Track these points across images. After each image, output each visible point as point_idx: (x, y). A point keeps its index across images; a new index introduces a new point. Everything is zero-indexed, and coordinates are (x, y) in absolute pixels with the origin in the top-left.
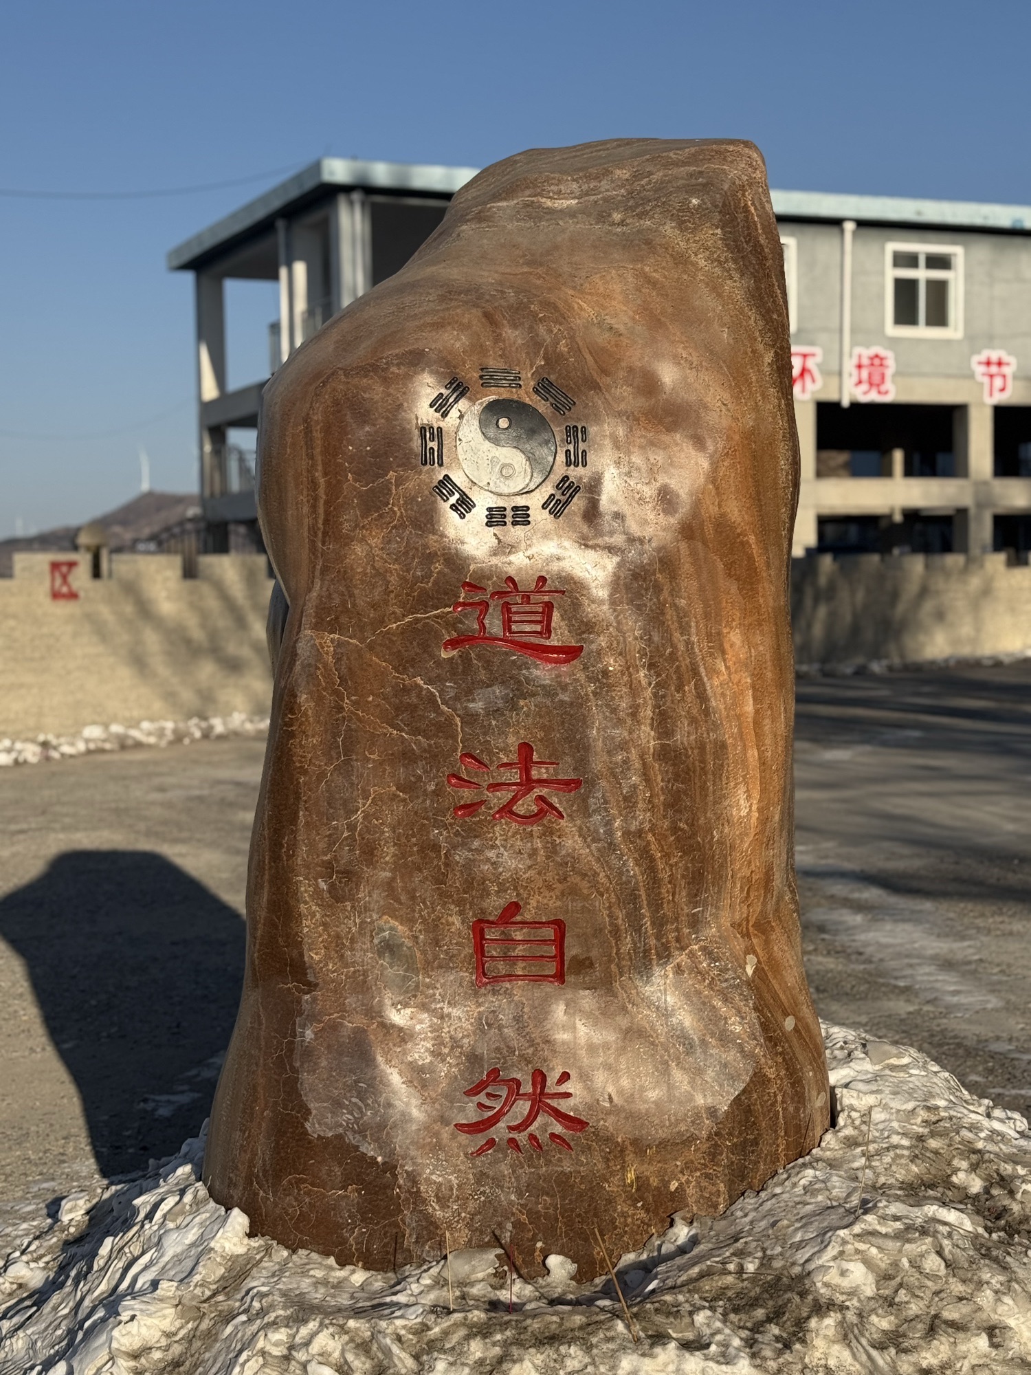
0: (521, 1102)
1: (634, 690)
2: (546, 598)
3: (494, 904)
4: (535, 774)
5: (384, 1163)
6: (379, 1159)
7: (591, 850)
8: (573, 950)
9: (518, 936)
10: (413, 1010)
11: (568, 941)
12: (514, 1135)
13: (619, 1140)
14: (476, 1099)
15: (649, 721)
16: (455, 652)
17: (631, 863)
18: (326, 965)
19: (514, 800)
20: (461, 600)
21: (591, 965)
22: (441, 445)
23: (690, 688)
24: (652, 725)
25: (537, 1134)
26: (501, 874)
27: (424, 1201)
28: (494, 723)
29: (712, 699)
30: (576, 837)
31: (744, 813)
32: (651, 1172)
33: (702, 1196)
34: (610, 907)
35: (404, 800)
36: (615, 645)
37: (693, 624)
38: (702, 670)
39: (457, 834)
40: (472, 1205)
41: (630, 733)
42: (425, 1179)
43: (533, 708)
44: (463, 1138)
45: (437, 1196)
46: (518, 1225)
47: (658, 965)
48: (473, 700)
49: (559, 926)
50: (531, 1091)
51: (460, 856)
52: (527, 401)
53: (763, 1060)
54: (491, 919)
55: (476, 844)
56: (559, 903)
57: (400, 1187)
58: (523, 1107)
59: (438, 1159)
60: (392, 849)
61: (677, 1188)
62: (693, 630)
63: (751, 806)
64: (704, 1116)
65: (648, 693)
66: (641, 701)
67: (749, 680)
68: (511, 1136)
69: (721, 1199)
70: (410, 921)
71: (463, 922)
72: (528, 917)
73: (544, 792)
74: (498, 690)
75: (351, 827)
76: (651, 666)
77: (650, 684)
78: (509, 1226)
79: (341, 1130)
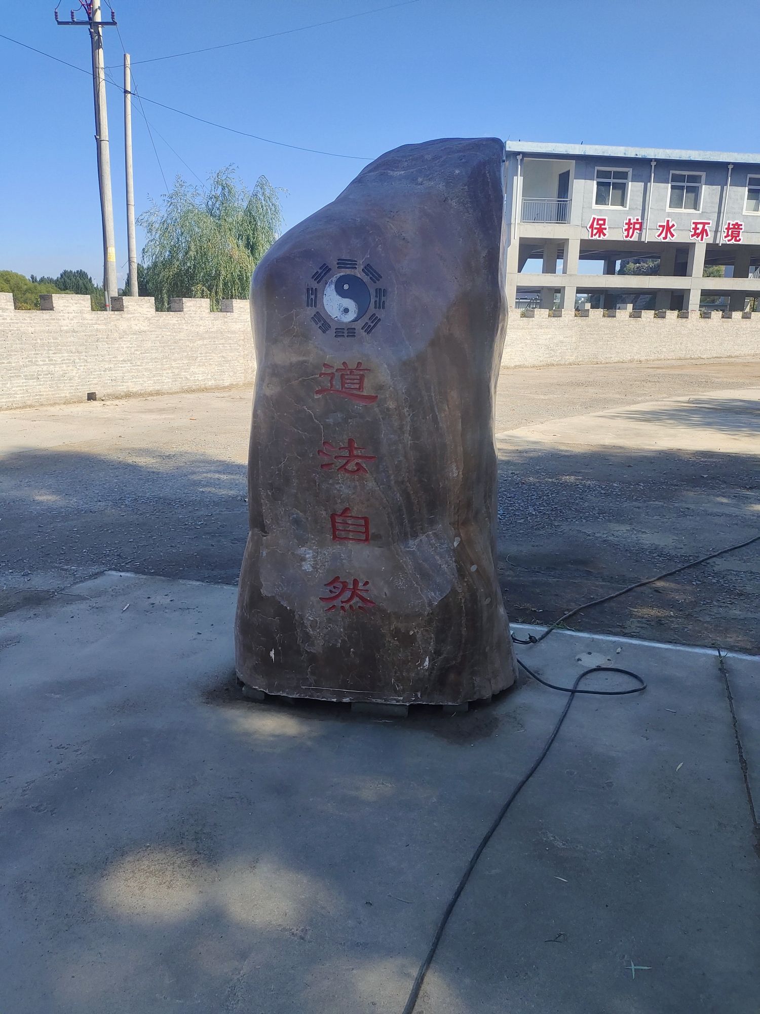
0: (348, 592)
1: (401, 417)
2: (361, 373)
3: (339, 508)
4: (355, 452)
5: (290, 610)
6: (288, 608)
7: (380, 489)
8: (372, 530)
9: (350, 522)
10: (306, 548)
11: (370, 526)
12: (344, 605)
13: (389, 612)
14: (329, 588)
15: (408, 432)
16: (320, 396)
17: (398, 495)
18: (272, 526)
19: (347, 463)
20: (323, 372)
21: (381, 537)
22: (316, 297)
23: (429, 417)
24: (410, 434)
25: (353, 605)
26: (342, 495)
27: (306, 627)
28: (337, 429)
29: (440, 423)
30: (374, 482)
31: (455, 475)
32: (402, 626)
33: (423, 639)
34: (388, 514)
35: (300, 460)
36: (393, 396)
37: (432, 387)
38: (436, 409)
39: (323, 476)
40: (325, 631)
41: (399, 437)
42: (307, 618)
43: (354, 423)
44: (322, 603)
45: (311, 626)
46: (343, 641)
47: (411, 540)
48: (328, 418)
49: (366, 519)
50: (352, 587)
51: (324, 486)
52: (359, 276)
53: (456, 584)
54: (338, 513)
55: (331, 481)
56: (366, 510)
57: (296, 620)
58: (347, 594)
59: (312, 611)
60: (297, 481)
61: (413, 634)
62: (432, 390)
63: (459, 473)
64: (427, 606)
65: (409, 419)
66: (404, 423)
67: (460, 414)
68: (342, 605)
69: (432, 640)
70: (305, 512)
71: (327, 514)
72: (353, 514)
73: (360, 461)
74: (339, 415)
75: (279, 470)
76: (410, 406)
77: (409, 415)
78: (340, 641)
79: (274, 595)
